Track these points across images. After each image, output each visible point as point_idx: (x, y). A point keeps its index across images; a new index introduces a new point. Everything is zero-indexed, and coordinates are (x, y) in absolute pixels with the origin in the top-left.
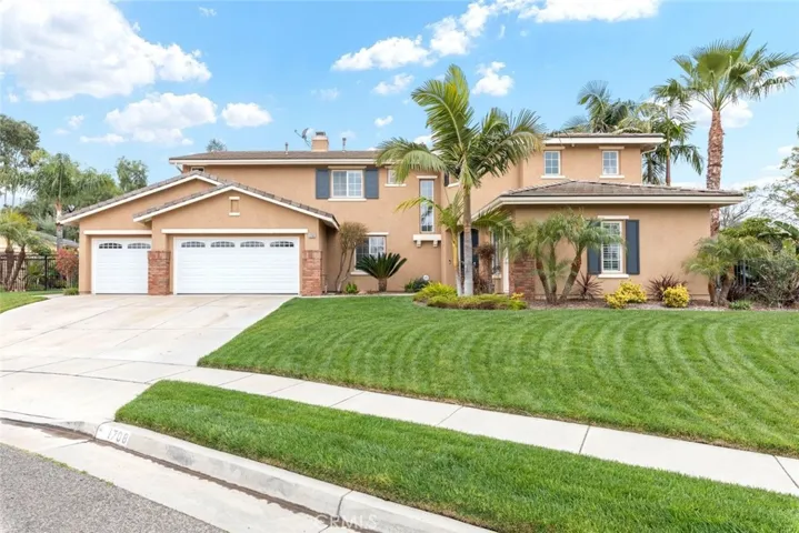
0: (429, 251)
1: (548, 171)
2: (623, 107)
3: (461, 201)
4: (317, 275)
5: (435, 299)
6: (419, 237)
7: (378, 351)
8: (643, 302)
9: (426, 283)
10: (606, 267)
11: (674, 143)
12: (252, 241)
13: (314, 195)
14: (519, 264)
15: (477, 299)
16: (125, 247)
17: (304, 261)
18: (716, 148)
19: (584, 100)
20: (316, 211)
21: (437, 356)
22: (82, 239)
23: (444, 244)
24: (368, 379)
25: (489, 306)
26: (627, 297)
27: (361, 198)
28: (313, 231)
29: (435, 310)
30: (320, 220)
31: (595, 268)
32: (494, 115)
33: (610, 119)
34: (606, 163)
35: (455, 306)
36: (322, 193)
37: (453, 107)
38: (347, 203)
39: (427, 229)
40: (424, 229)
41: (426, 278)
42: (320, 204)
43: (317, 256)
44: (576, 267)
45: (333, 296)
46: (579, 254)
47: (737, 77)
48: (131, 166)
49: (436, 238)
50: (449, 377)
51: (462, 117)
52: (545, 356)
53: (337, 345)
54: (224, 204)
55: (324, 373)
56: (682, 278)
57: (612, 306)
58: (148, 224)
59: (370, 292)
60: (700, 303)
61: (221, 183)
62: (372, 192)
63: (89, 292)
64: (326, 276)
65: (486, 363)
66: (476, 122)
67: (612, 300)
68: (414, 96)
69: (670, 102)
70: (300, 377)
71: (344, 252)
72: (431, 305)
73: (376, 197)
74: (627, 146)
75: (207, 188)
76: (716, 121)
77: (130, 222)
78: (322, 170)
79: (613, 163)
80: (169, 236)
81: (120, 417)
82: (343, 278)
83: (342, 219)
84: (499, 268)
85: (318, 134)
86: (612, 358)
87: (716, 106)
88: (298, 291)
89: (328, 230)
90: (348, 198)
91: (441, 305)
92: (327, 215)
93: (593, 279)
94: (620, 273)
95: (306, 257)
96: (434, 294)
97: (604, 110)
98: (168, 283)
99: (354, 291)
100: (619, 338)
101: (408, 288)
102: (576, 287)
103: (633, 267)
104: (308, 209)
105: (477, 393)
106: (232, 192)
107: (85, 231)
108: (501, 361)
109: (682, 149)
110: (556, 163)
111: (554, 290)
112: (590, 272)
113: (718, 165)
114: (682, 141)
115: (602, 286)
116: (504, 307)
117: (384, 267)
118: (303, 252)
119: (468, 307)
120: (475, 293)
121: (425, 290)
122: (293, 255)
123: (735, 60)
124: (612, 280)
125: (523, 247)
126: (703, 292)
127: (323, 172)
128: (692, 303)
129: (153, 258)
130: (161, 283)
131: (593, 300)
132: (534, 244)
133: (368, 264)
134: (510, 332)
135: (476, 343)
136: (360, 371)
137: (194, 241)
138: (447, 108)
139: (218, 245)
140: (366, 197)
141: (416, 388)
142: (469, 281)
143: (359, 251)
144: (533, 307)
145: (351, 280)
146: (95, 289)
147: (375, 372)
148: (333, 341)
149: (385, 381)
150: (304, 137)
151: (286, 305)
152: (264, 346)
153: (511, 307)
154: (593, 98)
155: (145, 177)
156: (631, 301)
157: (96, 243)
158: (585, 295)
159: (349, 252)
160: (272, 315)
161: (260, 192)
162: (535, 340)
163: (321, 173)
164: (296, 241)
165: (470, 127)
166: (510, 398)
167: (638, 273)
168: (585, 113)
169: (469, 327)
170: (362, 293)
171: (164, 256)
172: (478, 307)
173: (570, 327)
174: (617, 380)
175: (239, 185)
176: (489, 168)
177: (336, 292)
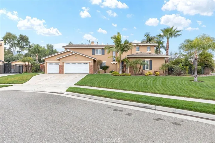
0: (114, 65)
1: (137, 50)
2: (152, 38)
3: (120, 57)
4: (92, 70)
5: (115, 74)
6: (112, 62)
7: (104, 82)
8: (152, 75)
9: (113, 71)
10: (146, 68)
11: (161, 45)
12: (80, 63)
13: (92, 54)
14: (130, 68)
15: (122, 74)
16: (54, 64)
17: (90, 67)
18: (168, 46)
19: (145, 36)
20: (92, 58)
21: (114, 83)
22: (45, 62)
23: (117, 64)
24: (103, 87)
25: (124, 75)
26: (149, 74)
27: (101, 55)
28: (92, 62)
29: (115, 76)
30: (93, 59)
31: (144, 69)
32: (126, 41)
33: (150, 40)
34: (148, 49)
35: (118, 76)
36: (93, 54)
37: (118, 40)
38: (98, 56)
39: (114, 61)
40: (113, 61)
41: (114, 70)
42: (93, 56)
43: (93, 66)
44: (140, 68)
45: (96, 74)
46: (140, 66)
47: (171, 34)
48: (50, 46)
49: (115, 62)
50: (116, 86)
51: (120, 42)
52: (131, 83)
53: (97, 82)
54: (74, 56)
55: (96, 86)
56: (159, 71)
57: (146, 75)
58: (59, 60)
59: (103, 73)
60: (162, 75)
61: (74, 52)
62: (103, 54)
63: (47, 73)
64: (94, 70)
65: (122, 84)
66: (123, 42)
67: (146, 74)
68: (111, 38)
69: (160, 38)
70: (92, 86)
71: (98, 65)
72: (114, 75)
73: (104, 54)
74: (152, 46)
75: (71, 53)
76: (168, 42)
77: (55, 59)
78: (93, 49)
79: (149, 49)
80: (63, 62)
81: (67, 91)
82: (97, 70)
83: (97, 59)
84: (127, 69)
85: (92, 41)
86: (141, 83)
87: (168, 39)
88: (89, 73)
89: (94, 61)
90: (98, 55)
91: (116, 75)
92: (95, 58)
93: (143, 71)
94: (148, 70)
95: (90, 66)
96: (115, 73)
97: (149, 38)
98: (63, 71)
99: (100, 73)
100: (144, 80)
101: (110, 72)
102: (140, 72)
103: (151, 69)
104: (91, 57)
105: (119, 88)
106: (76, 54)
107: (46, 61)
108: (124, 84)
109: (163, 46)
110: (138, 49)
111: (136, 73)
112: (143, 69)
113: (168, 50)
114: (163, 44)
115: (145, 72)
116: (127, 76)
117: (105, 68)
118: (90, 65)
119: (120, 76)
120: (122, 73)
121: (113, 73)
122: (88, 66)
123: (171, 31)
124: (147, 71)
125: (130, 65)
126: (162, 73)
127: (94, 50)
128: (160, 75)
129: (60, 66)
130: (61, 71)
131: (143, 74)
132: (132, 65)
133: (102, 68)
134: (126, 80)
135: (121, 81)
136: (102, 85)
137: (68, 63)
138: (117, 40)
139: (73, 64)
140: (102, 54)
141: (110, 87)
142: (121, 71)
143: (101, 65)
144: (132, 76)
145: (99, 71)
146: (48, 73)
147: (104, 85)
148: (97, 81)
149: (106, 87)
150: (89, 42)
151: (87, 75)
152: (85, 82)
153: (128, 76)
154: (147, 35)
155: (53, 48)
156: (150, 75)
157: (48, 63)
158: (142, 74)
159: (99, 65)
160: (85, 77)
161: (81, 54)
162: (130, 81)
163: (93, 50)
164: (88, 63)
165: (121, 43)
166: (124, 88)
167: (152, 70)
168: (145, 38)
169: (120, 79)
170: (101, 73)
171: (62, 66)
172: (122, 76)
173: (137, 79)
174: (140, 86)
175: (77, 52)
176: (125, 51)
177: (96, 73)
